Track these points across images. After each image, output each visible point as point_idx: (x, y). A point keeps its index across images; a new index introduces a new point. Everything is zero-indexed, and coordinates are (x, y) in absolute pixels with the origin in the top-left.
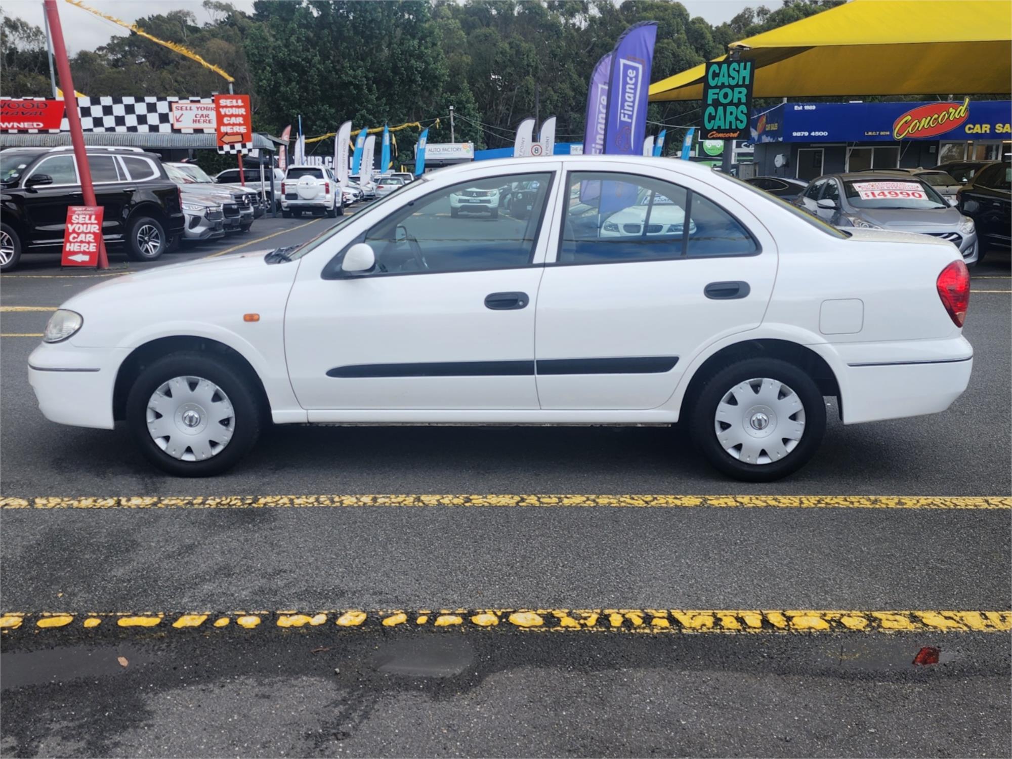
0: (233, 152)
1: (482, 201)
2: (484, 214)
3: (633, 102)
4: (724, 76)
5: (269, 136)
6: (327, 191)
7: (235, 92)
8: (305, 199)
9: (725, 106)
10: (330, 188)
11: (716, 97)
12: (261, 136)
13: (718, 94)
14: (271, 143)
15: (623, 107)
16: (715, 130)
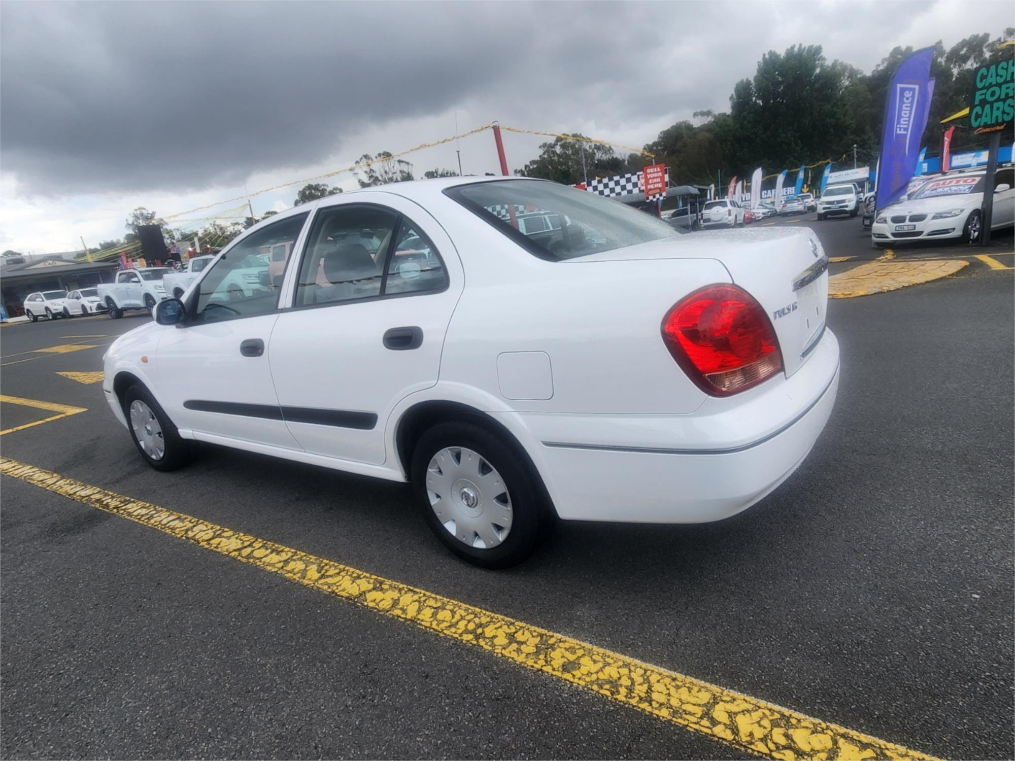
0: (655, 200)
1: (841, 207)
2: (843, 215)
3: (909, 117)
4: (991, 77)
5: (695, 186)
6: (730, 215)
7: (656, 164)
8: (715, 221)
9: (992, 103)
10: (732, 213)
11: (983, 97)
12: (689, 187)
13: (985, 94)
14: (697, 189)
15: (899, 123)
16: (981, 127)
